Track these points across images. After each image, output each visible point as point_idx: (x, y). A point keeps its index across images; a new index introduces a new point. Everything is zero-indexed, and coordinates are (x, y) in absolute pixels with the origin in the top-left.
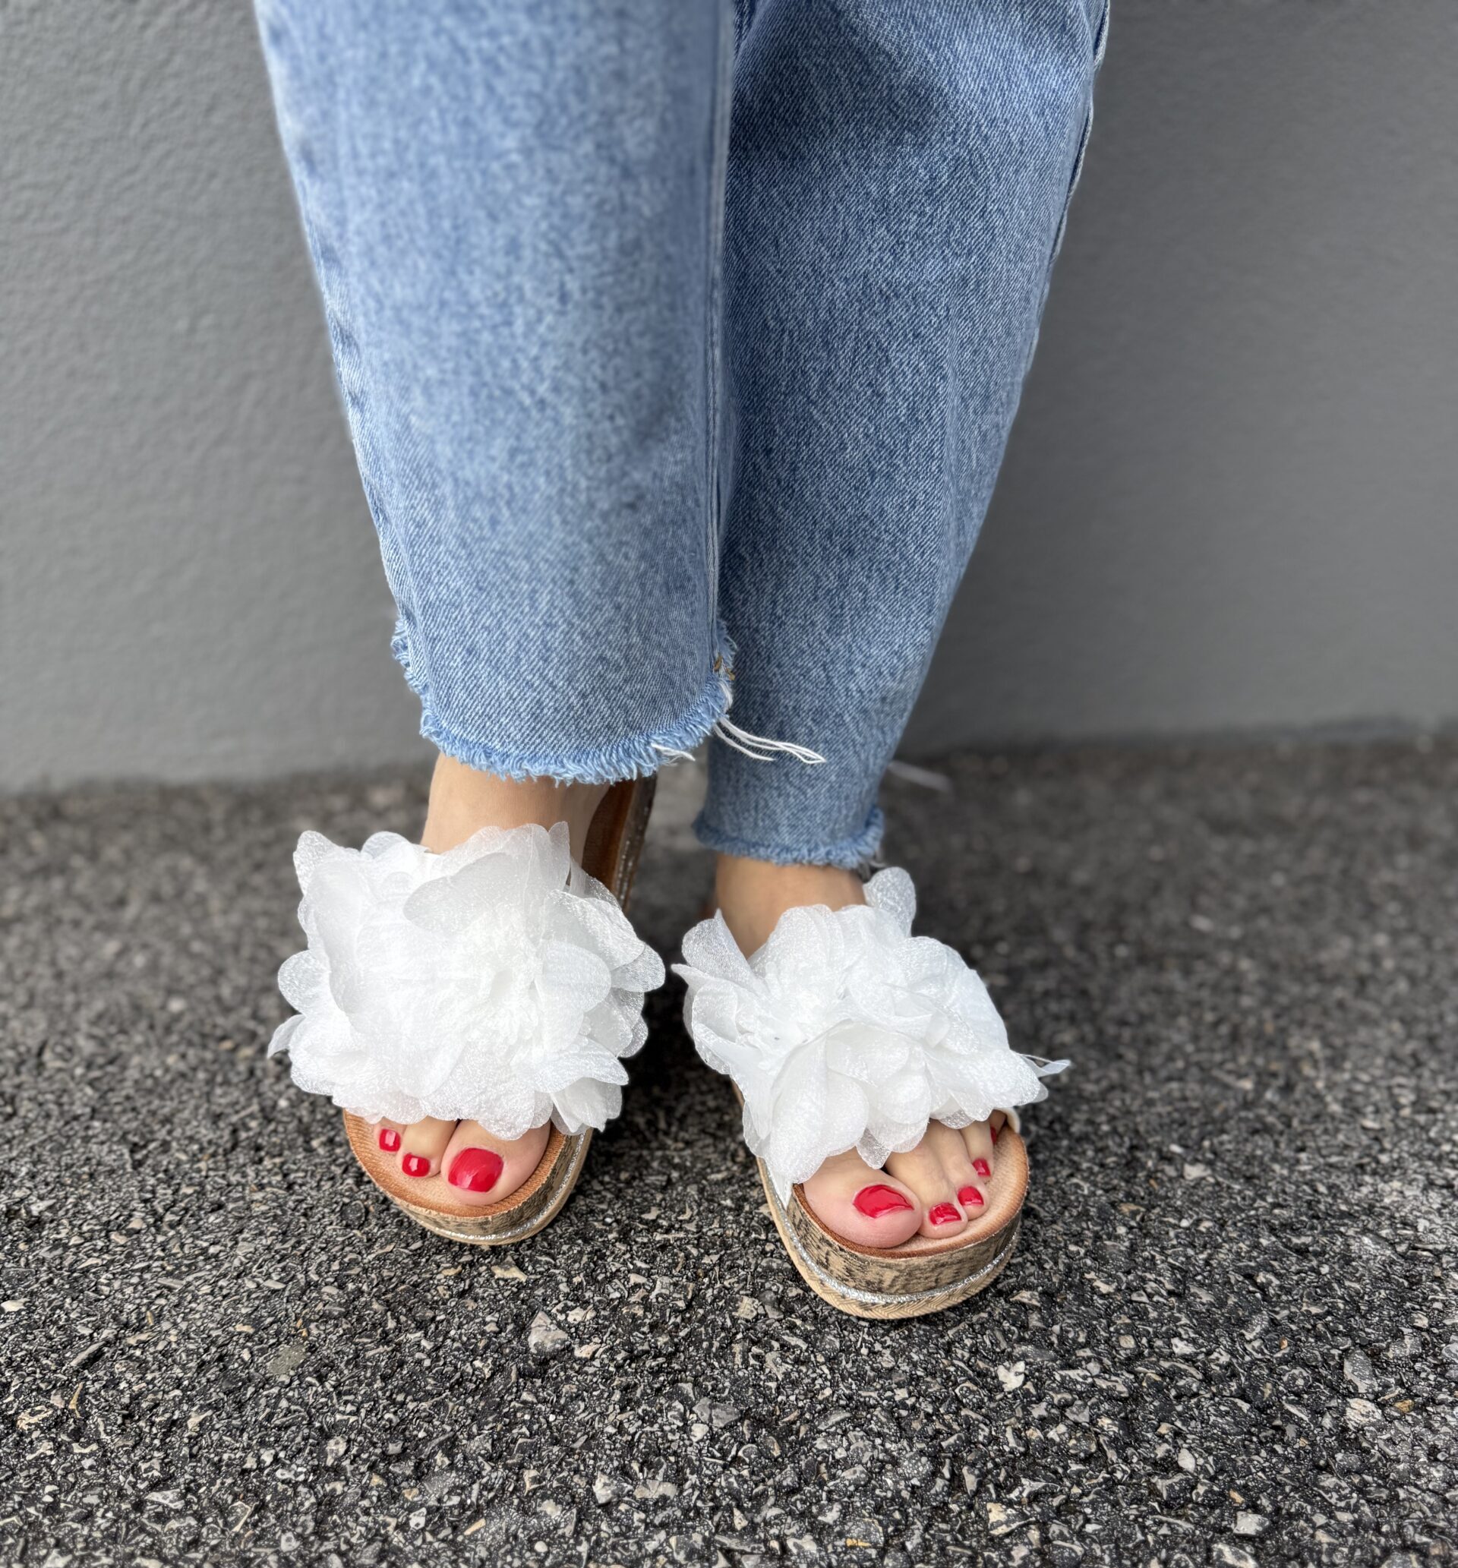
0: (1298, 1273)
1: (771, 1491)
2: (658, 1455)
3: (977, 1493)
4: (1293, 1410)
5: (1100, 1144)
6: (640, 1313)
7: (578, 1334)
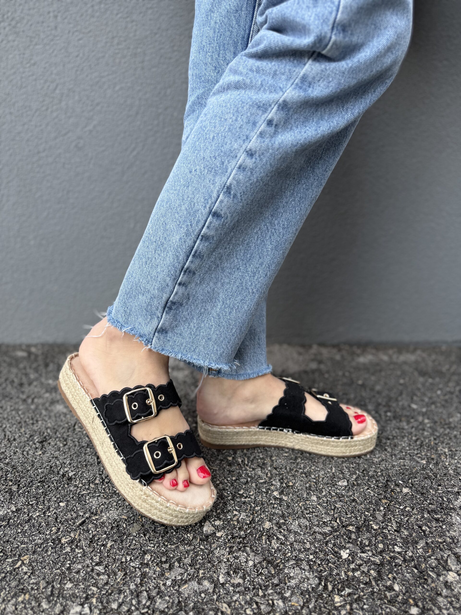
0: (436, 527)
1: (271, 585)
2: (238, 569)
3: (332, 591)
4: (431, 573)
5: (378, 479)
6: (236, 524)
7: (218, 528)
